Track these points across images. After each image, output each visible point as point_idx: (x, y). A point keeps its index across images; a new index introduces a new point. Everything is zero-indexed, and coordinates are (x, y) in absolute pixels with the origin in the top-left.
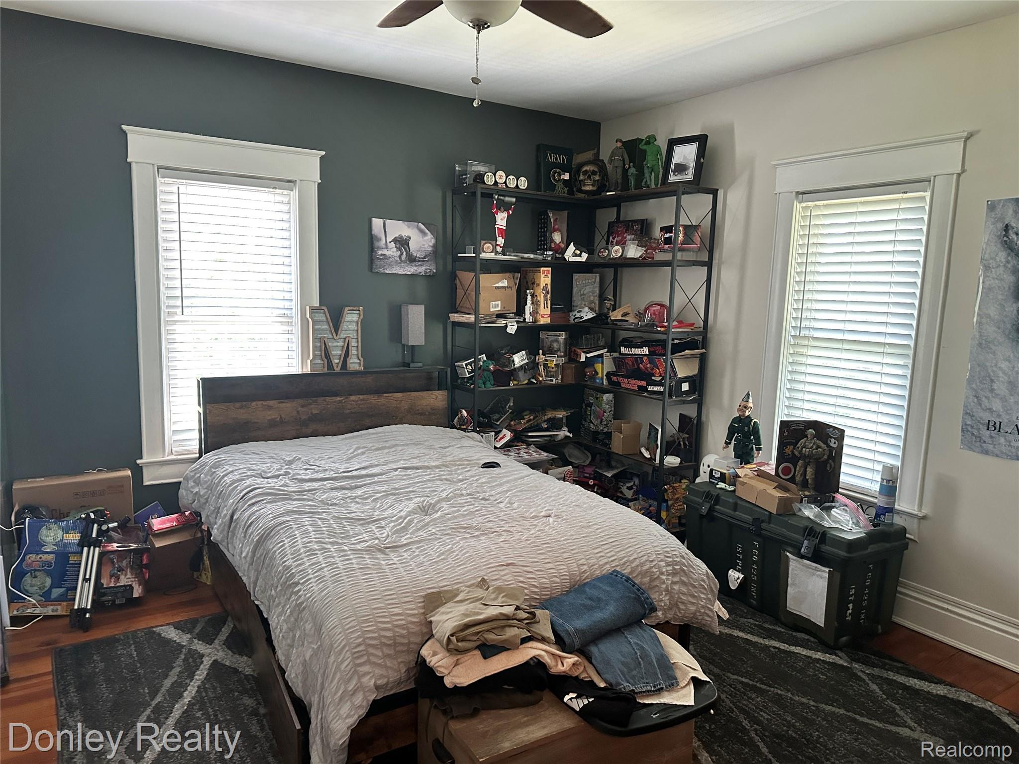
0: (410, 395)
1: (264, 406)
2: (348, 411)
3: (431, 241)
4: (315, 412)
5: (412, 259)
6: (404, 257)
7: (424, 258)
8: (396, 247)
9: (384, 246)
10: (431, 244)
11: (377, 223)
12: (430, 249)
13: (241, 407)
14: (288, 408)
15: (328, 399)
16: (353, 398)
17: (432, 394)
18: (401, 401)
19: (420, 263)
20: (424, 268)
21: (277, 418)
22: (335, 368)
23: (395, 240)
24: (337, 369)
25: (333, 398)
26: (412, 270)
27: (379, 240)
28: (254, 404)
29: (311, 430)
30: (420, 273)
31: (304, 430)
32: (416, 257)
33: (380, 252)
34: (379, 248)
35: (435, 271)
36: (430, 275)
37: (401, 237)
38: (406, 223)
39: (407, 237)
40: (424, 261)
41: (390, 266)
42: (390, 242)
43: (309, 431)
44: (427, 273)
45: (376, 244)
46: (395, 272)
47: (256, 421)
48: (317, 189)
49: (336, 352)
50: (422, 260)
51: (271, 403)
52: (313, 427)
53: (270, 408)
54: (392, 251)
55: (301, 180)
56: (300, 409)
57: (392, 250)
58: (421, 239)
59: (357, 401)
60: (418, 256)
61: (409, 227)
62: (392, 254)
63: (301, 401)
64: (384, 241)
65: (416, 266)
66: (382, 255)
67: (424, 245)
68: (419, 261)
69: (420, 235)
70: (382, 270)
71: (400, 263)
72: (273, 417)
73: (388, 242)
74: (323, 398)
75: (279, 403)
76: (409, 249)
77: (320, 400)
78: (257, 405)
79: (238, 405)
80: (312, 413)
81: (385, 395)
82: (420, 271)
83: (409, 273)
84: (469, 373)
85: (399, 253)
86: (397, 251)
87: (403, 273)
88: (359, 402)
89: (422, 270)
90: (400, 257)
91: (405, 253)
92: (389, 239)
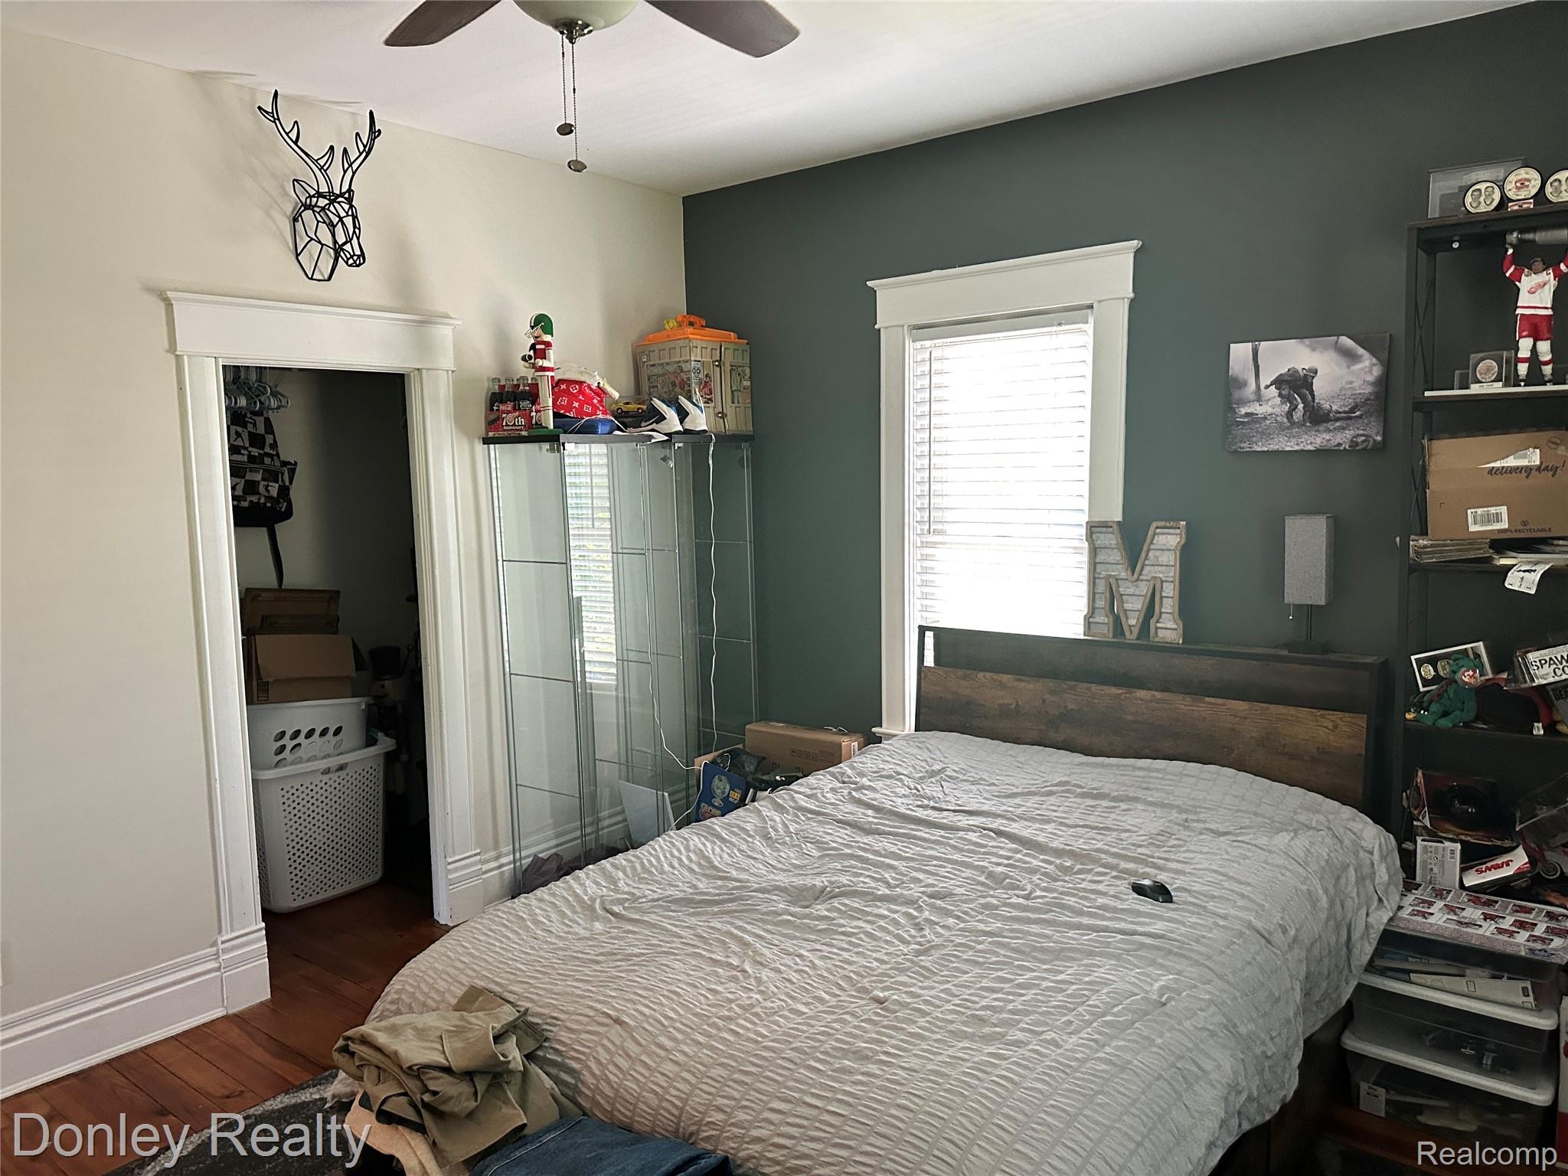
0: (1268, 709)
1: (995, 680)
2: (1130, 718)
3: (1370, 371)
4: (1071, 706)
5: (1317, 417)
6: (1298, 415)
7: (1352, 411)
8: (1280, 395)
9: (1252, 397)
10: (1371, 378)
11: (1240, 351)
12: (1369, 390)
13: (964, 678)
14: (1029, 691)
15: (1094, 687)
16: (1141, 693)
17: (1322, 716)
18: (1245, 718)
19: (1338, 424)
20: (1349, 434)
21: (1012, 704)
22: (1127, 634)
23: (1278, 382)
24: (1131, 636)
25: (1104, 687)
26: (1318, 441)
27: (1243, 384)
28: (980, 675)
29: (1062, 738)
30: (1339, 444)
31: (1052, 735)
32: (1330, 411)
33: (1243, 411)
34: (1243, 402)
35: (1379, 438)
36: (1364, 449)
37: (1293, 373)
38: (1307, 341)
39: (1310, 370)
40: (1350, 418)
41: (1266, 435)
42: (1267, 387)
43: (1060, 738)
44: (1357, 444)
45: (1236, 395)
46: (1276, 447)
47: (981, 702)
48: (1127, 312)
49: (1134, 605)
50: (1347, 417)
51: (1005, 678)
52: (1064, 733)
53: (1002, 686)
54: (1272, 405)
55: (1099, 302)
56: (1047, 696)
57: (1270, 403)
58: (1344, 371)
59: (1151, 701)
60: (1334, 408)
61: (1313, 349)
62: (1270, 410)
63: (1051, 684)
64: (1253, 386)
65: (1330, 431)
66: (1247, 415)
67: (1351, 383)
68: (1337, 420)
69: (1343, 362)
70: (1245, 445)
71: (1288, 428)
72: (1006, 701)
73: (1262, 387)
74: (1085, 685)
75: (1017, 680)
76: (1313, 396)
77: (1082, 687)
78: (984, 677)
79: (960, 672)
80: (1065, 707)
81: (1207, 699)
82: (1338, 440)
83: (1310, 448)
84: (1426, 683)
85: (1286, 407)
86: (1282, 403)
87: (1296, 448)
88: (1153, 704)
89: (1342, 438)
90: (1289, 415)
91: (1301, 406)
92: (1265, 380)
